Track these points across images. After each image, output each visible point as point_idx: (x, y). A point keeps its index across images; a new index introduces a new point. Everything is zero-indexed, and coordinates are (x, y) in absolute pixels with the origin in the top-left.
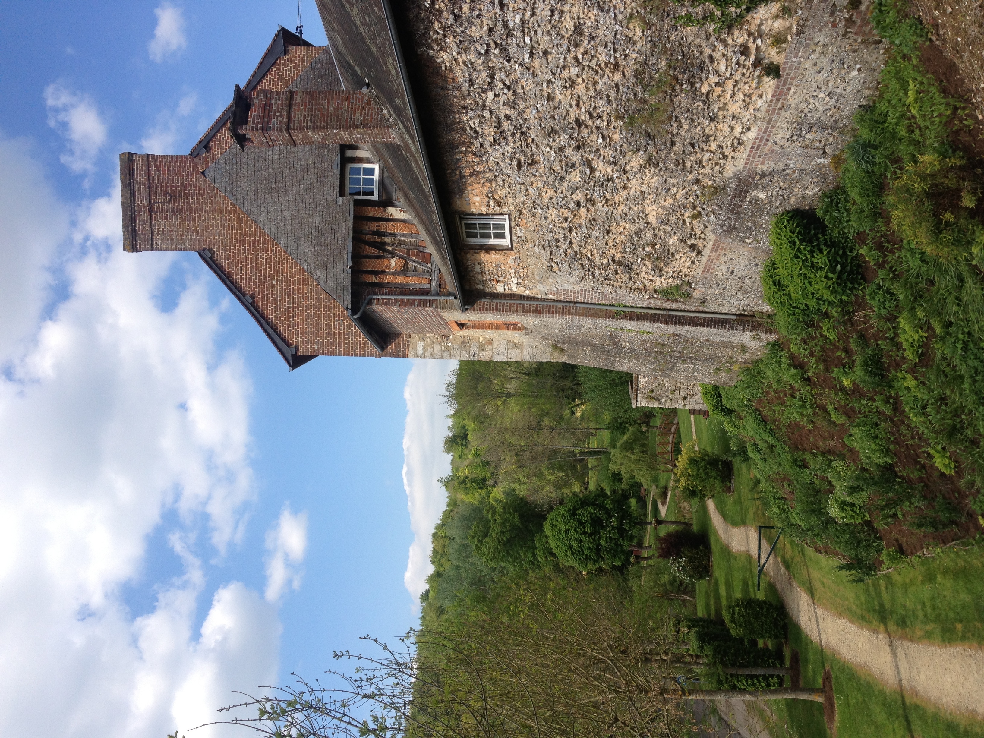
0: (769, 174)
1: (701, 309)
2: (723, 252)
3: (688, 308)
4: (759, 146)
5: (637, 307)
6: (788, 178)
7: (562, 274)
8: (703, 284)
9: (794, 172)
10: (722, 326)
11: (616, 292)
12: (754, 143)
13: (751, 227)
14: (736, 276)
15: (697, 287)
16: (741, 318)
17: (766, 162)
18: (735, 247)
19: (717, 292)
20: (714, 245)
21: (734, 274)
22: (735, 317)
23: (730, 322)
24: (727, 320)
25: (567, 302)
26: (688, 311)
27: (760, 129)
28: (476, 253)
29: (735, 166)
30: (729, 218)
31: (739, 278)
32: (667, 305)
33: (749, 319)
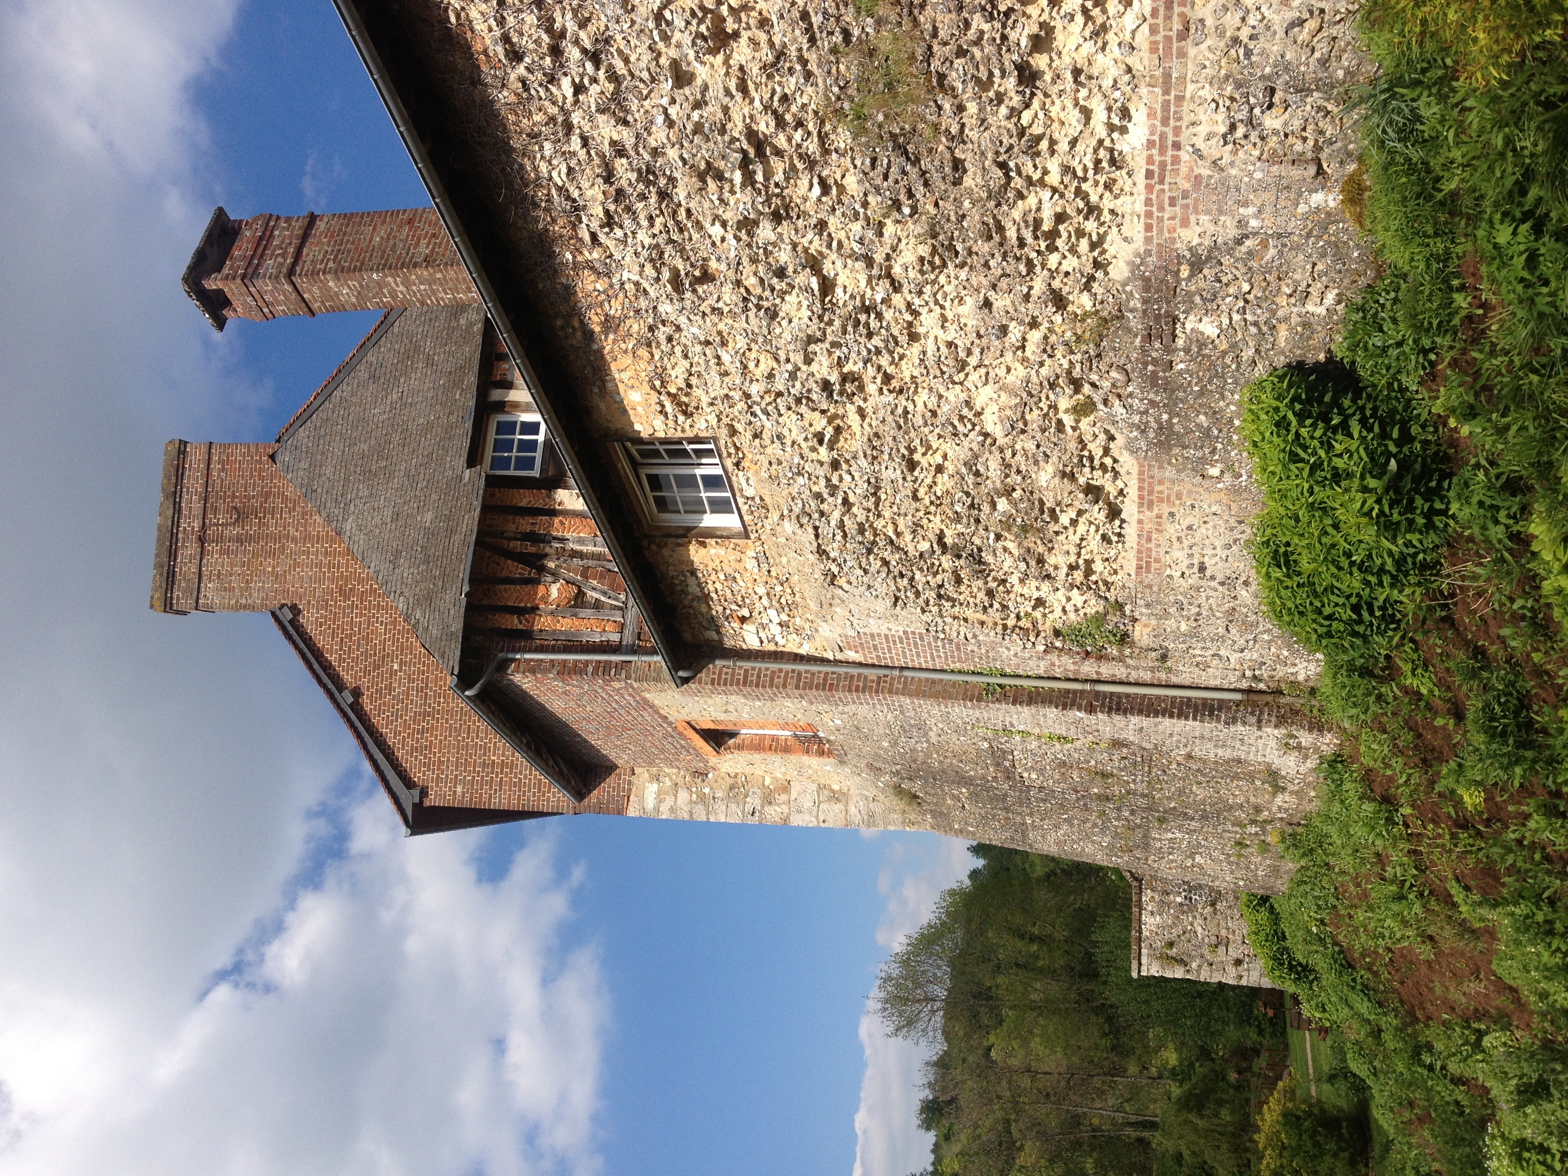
0: (1209, 258)
1: (1163, 676)
2: (1166, 509)
3: (1134, 676)
4: (1163, 165)
5: (1028, 677)
6: (1254, 264)
7: (857, 592)
8: (1148, 606)
9: (1264, 244)
10: (1211, 714)
11: (975, 636)
12: (1150, 160)
13: (1209, 429)
14: (1213, 578)
15: (1137, 615)
16: (1254, 697)
17: (1193, 218)
18: (1190, 492)
19: (1183, 627)
20: (1141, 489)
21: (1208, 573)
22: (1238, 697)
23: (1229, 708)
24: (1221, 701)
25: (887, 667)
26: (1137, 684)
27: (1151, 115)
28: (679, 545)
29: (1126, 239)
30: (1152, 403)
31: (1222, 584)
32: (1089, 668)
33: (1270, 698)
